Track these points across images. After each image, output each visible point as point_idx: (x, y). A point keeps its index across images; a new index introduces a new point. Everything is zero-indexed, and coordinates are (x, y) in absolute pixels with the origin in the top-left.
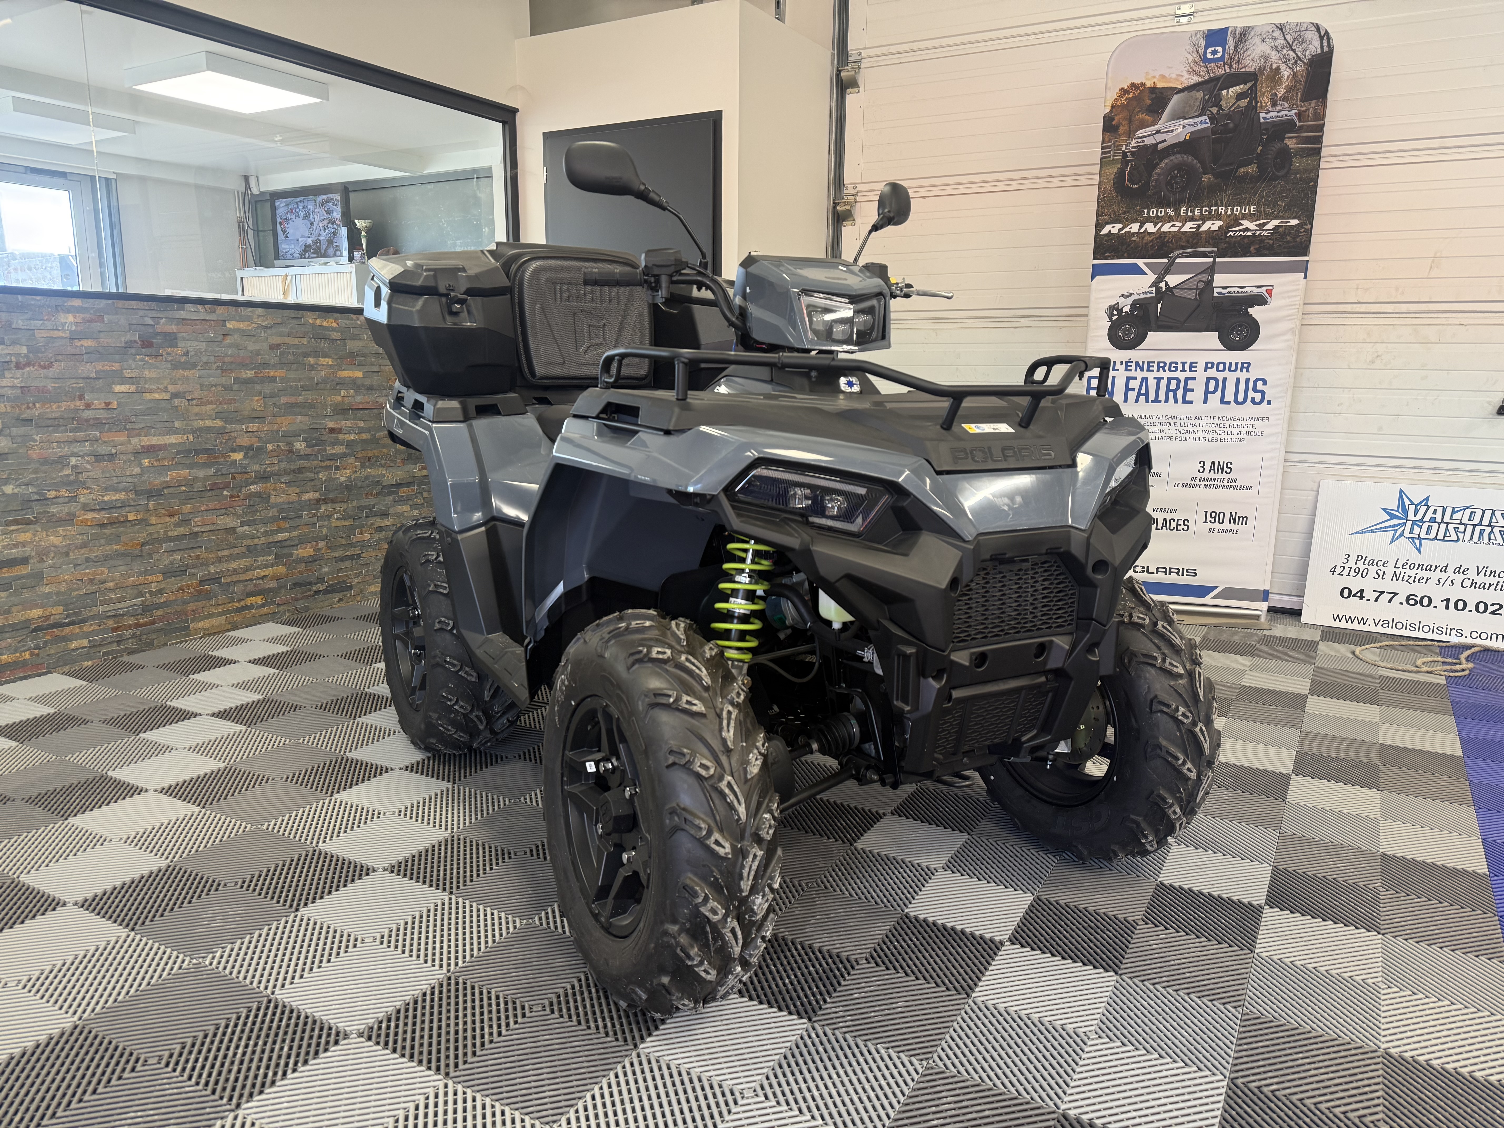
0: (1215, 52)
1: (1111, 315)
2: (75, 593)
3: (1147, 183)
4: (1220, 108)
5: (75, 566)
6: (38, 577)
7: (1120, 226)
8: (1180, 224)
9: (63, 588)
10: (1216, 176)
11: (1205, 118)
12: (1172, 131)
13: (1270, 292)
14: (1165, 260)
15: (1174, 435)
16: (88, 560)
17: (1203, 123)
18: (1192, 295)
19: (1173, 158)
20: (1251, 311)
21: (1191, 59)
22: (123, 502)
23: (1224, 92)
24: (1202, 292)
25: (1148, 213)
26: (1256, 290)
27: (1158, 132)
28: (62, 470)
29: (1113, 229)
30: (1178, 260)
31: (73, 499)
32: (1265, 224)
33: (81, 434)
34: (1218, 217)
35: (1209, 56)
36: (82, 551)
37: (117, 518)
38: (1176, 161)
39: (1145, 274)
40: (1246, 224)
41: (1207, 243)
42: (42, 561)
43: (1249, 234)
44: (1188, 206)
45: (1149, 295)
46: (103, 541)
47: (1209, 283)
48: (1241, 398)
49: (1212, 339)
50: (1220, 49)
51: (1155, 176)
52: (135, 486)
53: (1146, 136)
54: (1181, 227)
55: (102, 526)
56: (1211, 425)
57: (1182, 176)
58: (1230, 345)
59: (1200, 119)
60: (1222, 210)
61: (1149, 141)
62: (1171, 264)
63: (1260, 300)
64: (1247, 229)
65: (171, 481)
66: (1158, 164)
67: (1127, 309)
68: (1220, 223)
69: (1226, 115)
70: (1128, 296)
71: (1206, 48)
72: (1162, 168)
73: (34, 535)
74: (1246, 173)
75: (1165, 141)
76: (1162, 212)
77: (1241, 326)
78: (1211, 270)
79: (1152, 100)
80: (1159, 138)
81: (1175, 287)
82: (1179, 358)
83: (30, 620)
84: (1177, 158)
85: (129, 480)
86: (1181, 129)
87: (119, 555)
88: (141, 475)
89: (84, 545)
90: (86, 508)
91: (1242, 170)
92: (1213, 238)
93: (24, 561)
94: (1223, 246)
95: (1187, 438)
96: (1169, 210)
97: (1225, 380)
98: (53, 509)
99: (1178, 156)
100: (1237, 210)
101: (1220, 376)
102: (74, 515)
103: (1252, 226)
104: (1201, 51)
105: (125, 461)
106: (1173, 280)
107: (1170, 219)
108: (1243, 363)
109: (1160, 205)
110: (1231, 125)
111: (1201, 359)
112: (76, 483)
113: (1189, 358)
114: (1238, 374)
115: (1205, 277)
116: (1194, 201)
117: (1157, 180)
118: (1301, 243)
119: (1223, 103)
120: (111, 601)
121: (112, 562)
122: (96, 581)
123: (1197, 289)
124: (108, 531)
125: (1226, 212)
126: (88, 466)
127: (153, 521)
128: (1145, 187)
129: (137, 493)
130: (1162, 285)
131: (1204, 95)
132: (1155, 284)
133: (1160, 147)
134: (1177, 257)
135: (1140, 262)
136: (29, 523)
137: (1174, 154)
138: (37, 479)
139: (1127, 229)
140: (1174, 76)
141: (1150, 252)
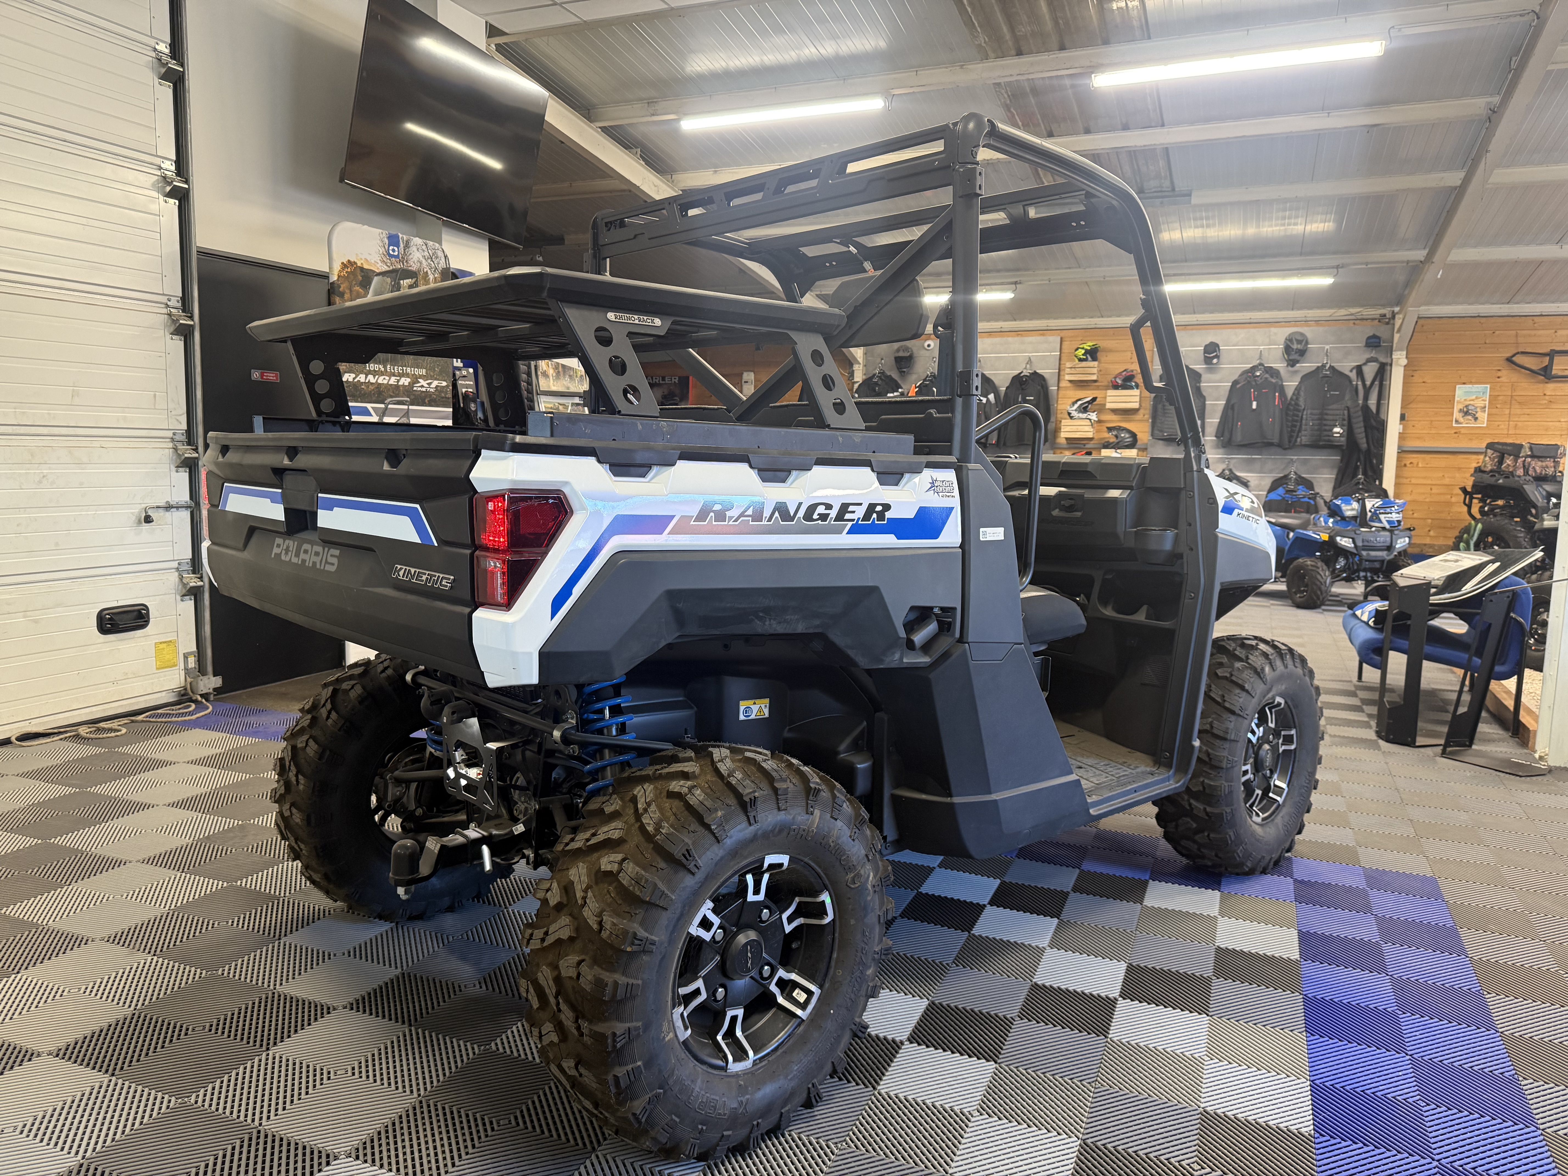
0: (393, 251)
7: (353, 375)
8: (388, 378)
23: (401, 281)
25: (369, 367)
30: (390, 406)
32: (431, 384)
34: (407, 375)
40: (422, 382)
41: (404, 395)
43: (424, 389)
44: (390, 365)
50: (396, 249)
54: (389, 381)
60: (409, 370)
64: (422, 386)
68: (409, 380)
71: (389, 246)
79: (362, 276)
92: (407, 391)
94: (412, 397)
100: (416, 372)
103: (425, 384)
107: (382, 374)
109: (374, 361)
116: (393, 361)
125: (411, 372)
131: (392, 281)
139: (358, 379)
140: (372, 262)
141: (374, 398)
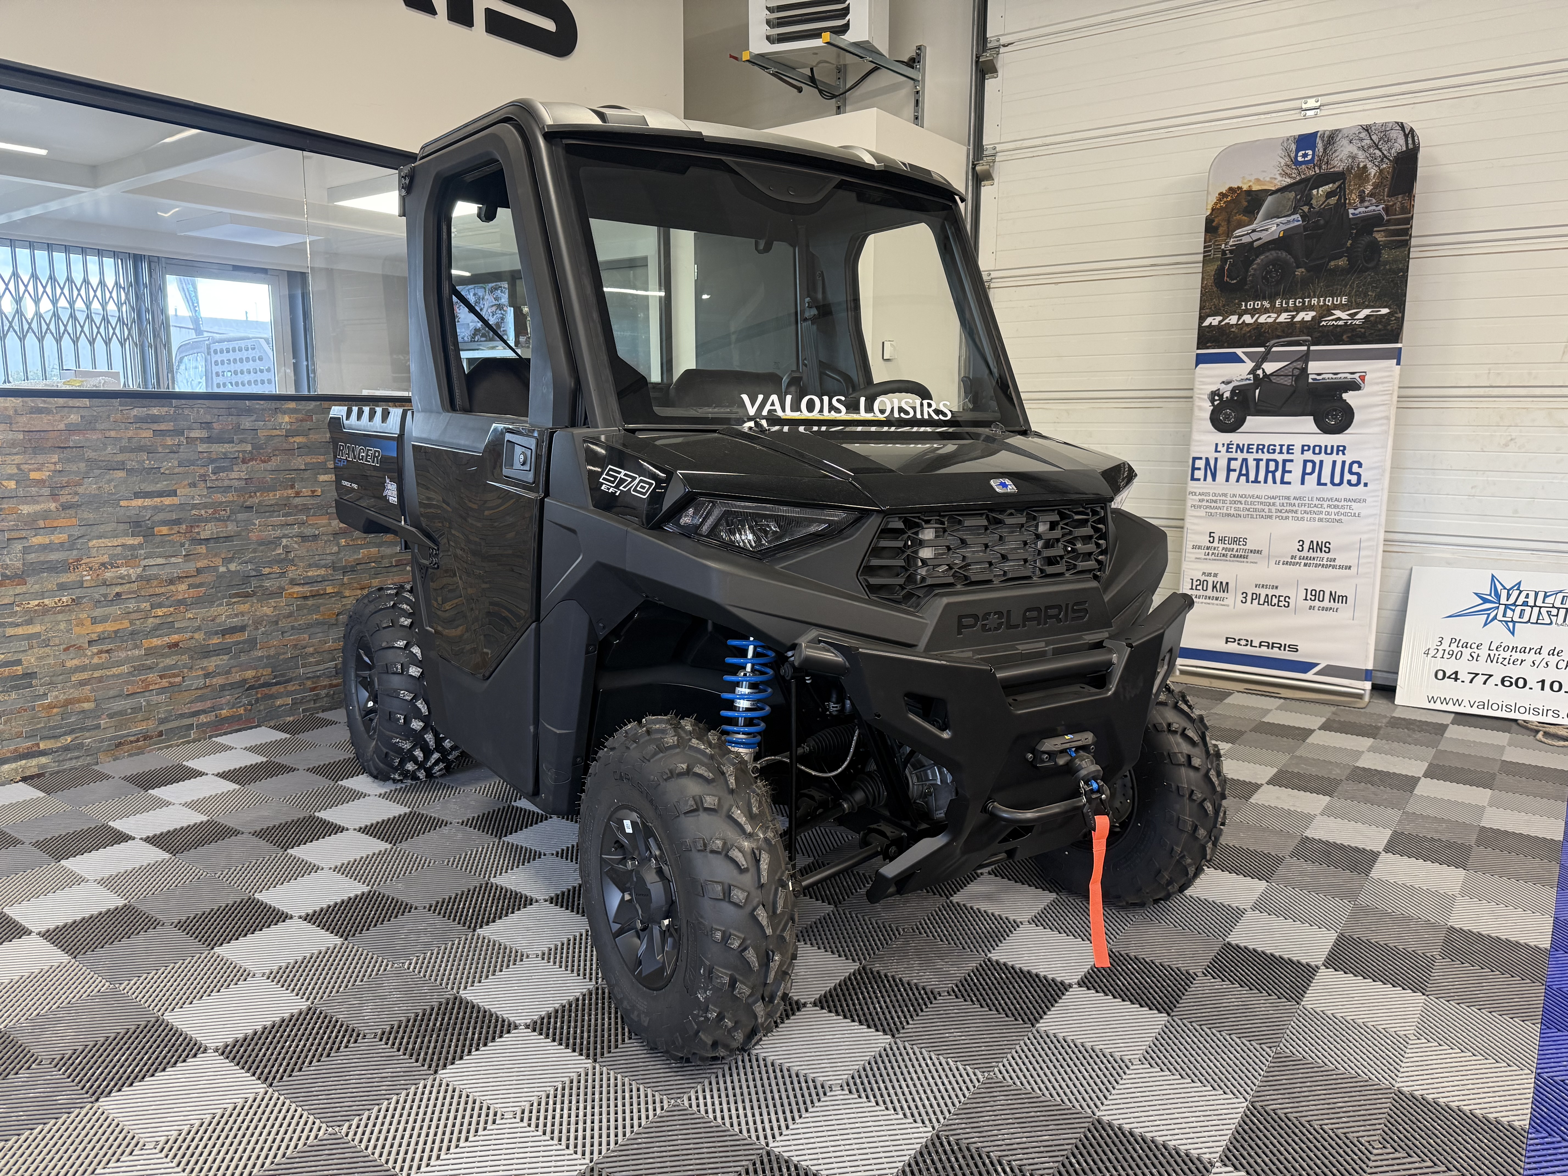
0: (1305, 155)
1: (1212, 401)
2: (281, 657)
3: (1245, 278)
4: (1311, 206)
5: (282, 633)
6: (252, 643)
7: (1220, 318)
8: (1276, 315)
9: (272, 652)
10: (1308, 271)
11: (1297, 216)
12: (1267, 230)
13: (1363, 378)
14: (1262, 349)
15: (1275, 514)
16: (293, 628)
17: (1296, 220)
18: (1288, 381)
19: (1268, 254)
20: (1345, 396)
21: (1283, 162)
22: (323, 577)
23: (1315, 192)
24: (1297, 378)
25: (1246, 306)
26: (1349, 376)
27: (1254, 231)
28: (274, 550)
29: (1214, 321)
30: (1274, 349)
31: (283, 574)
32: (1356, 314)
33: (290, 519)
34: (1311, 308)
35: (1300, 159)
36: (289, 620)
37: (318, 591)
38: (1271, 257)
39: (1244, 362)
40: (1338, 313)
41: (1301, 333)
42: (257, 629)
43: (1341, 323)
44: (1282, 299)
45: (1248, 382)
46: (305, 611)
47: (1304, 370)
48: (1337, 480)
49: (1308, 423)
50: (1310, 152)
51: (1252, 272)
52: (333, 563)
53: (1243, 235)
54: (1277, 318)
55: (305, 598)
56: (1309, 506)
57: (1277, 271)
58: (1326, 429)
59: (1292, 217)
60: (1314, 301)
61: (1246, 240)
62: (1268, 352)
63: (1354, 386)
64: (1339, 319)
65: (363, 558)
66: (1254, 260)
67: (1227, 395)
68: (1313, 314)
69: (1317, 212)
70: (1228, 383)
71: (1297, 151)
72: (1258, 264)
73: (252, 606)
74: (1337, 266)
75: (1260, 239)
76: (1258, 304)
77: (1335, 410)
78: (1306, 357)
79: (1248, 202)
80: (1255, 236)
81: (1272, 374)
82: (1277, 440)
83: (246, 680)
84: (1272, 255)
85: (329, 557)
86: (1274, 228)
87: (318, 623)
88: (338, 553)
89: (290, 615)
90: (293, 582)
91: (1332, 263)
92: (1308, 328)
93: (242, 629)
94: (1317, 335)
95: (1287, 518)
96: (1265, 303)
97: (1321, 462)
98: (267, 584)
99: (1273, 252)
100: (1329, 301)
101: (1317, 459)
102: (283, 589)
103: (1344, 315)
104: (1293, 155)
105: (326, 542)
106: (1270, 367)
107: (1266, 311)
108: (1338, 447)
109: (1256, 298)
110: (1322, 222)
111: (1298, 442)
112: (285, 561)
113: (1286, 440)
114: (1334, 457)
115: (1299, 365)
116: (1288, 294)
117: (1254, 275)
118: (1392, 330)
119: (1314, 202)
120: (311, 664)
121: (312, 630)
122: (299, 647)
123: (1292, 376)
124: (310, 602)
125: (1319, 302)
126: (296, 546)
127: (347, 593)
128: (1243, 281)
129: (334, 569)
130: (1260, 372)
131: (1296, 195)
132: (1253, 372)
133: (1256, 244)
134: (1273, 346)
135: (1239, 351)
136: (247, 595)
137: (1269, 250)
138: (255, 557)
139: (1227, 321)
140: (1268, 179)
141: (1249, 342)
